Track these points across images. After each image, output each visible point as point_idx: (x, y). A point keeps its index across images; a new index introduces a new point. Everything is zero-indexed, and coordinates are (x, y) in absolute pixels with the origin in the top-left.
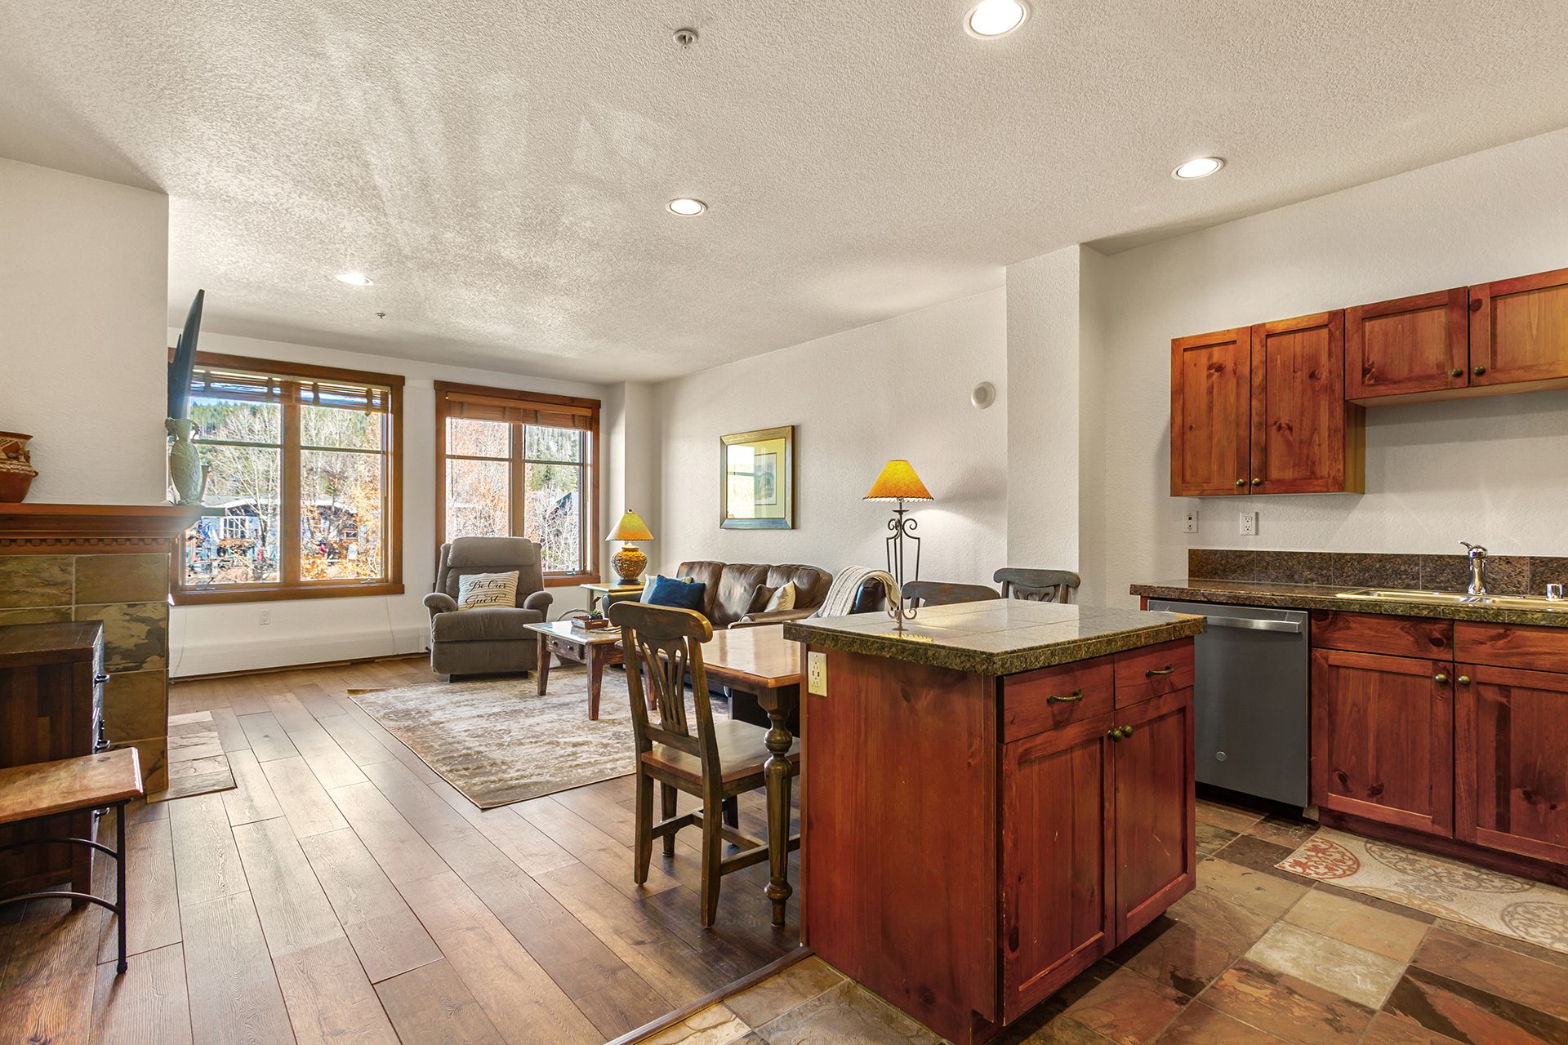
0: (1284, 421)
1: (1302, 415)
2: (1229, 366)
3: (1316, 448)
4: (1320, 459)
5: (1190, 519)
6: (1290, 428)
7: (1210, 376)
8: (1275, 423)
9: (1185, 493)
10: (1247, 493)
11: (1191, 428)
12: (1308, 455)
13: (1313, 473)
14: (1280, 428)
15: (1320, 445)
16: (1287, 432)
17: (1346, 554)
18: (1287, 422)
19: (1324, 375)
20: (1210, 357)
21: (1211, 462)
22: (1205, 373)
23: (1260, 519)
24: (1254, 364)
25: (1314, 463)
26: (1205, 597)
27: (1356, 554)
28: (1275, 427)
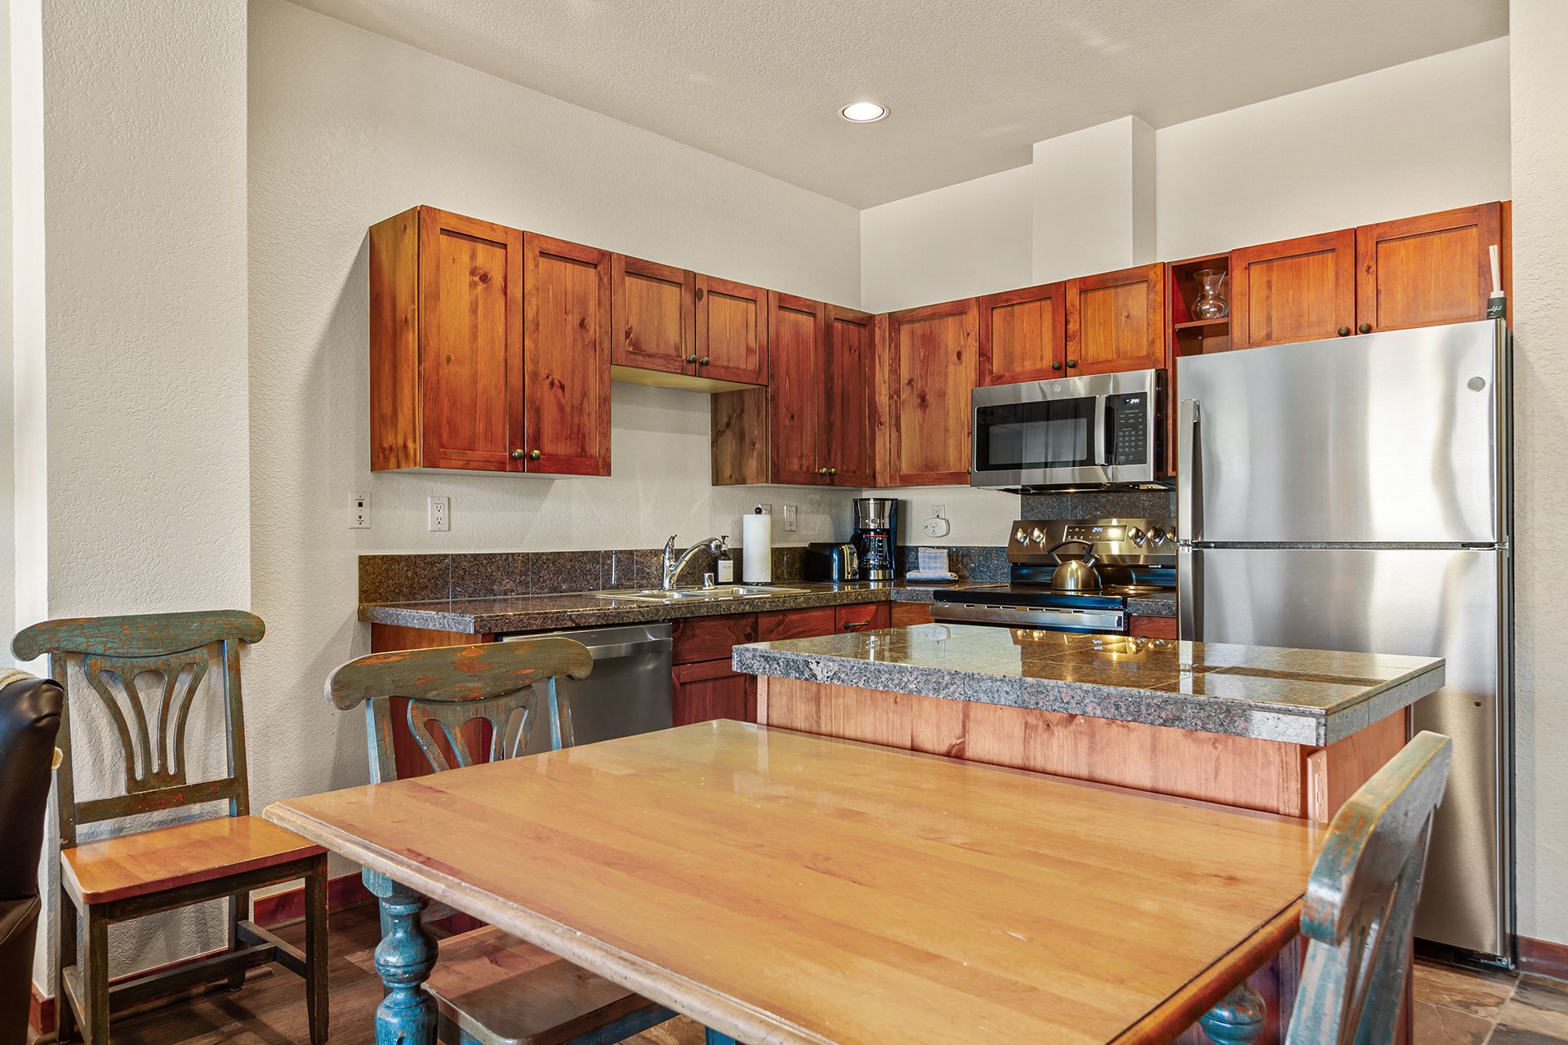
0: (557, 376)
1: (573, 372)
2: (497, 279)
3: (586, 417)
4: (589, 432)
5: (360, 505)
6: (562, 387)
7: (473, 285)
8: (548, 377)
9: (442, 462)
10: (521, 469)
11: (449, 360)
12: (579, 425)
13: (583, 449)
14: (552, 384)
15: (589, 415)
16: (559, 391)
17: (543, 553)
18: (559, 378)
19: (592, 325)
20: (473, 256)
21: (475, 420)
22: (466, 279)
23: (452, 508)
24: (528, 286)
25: (584, 436)
26: (573, 621)
27: (551, 553)
28: (547, 382)
